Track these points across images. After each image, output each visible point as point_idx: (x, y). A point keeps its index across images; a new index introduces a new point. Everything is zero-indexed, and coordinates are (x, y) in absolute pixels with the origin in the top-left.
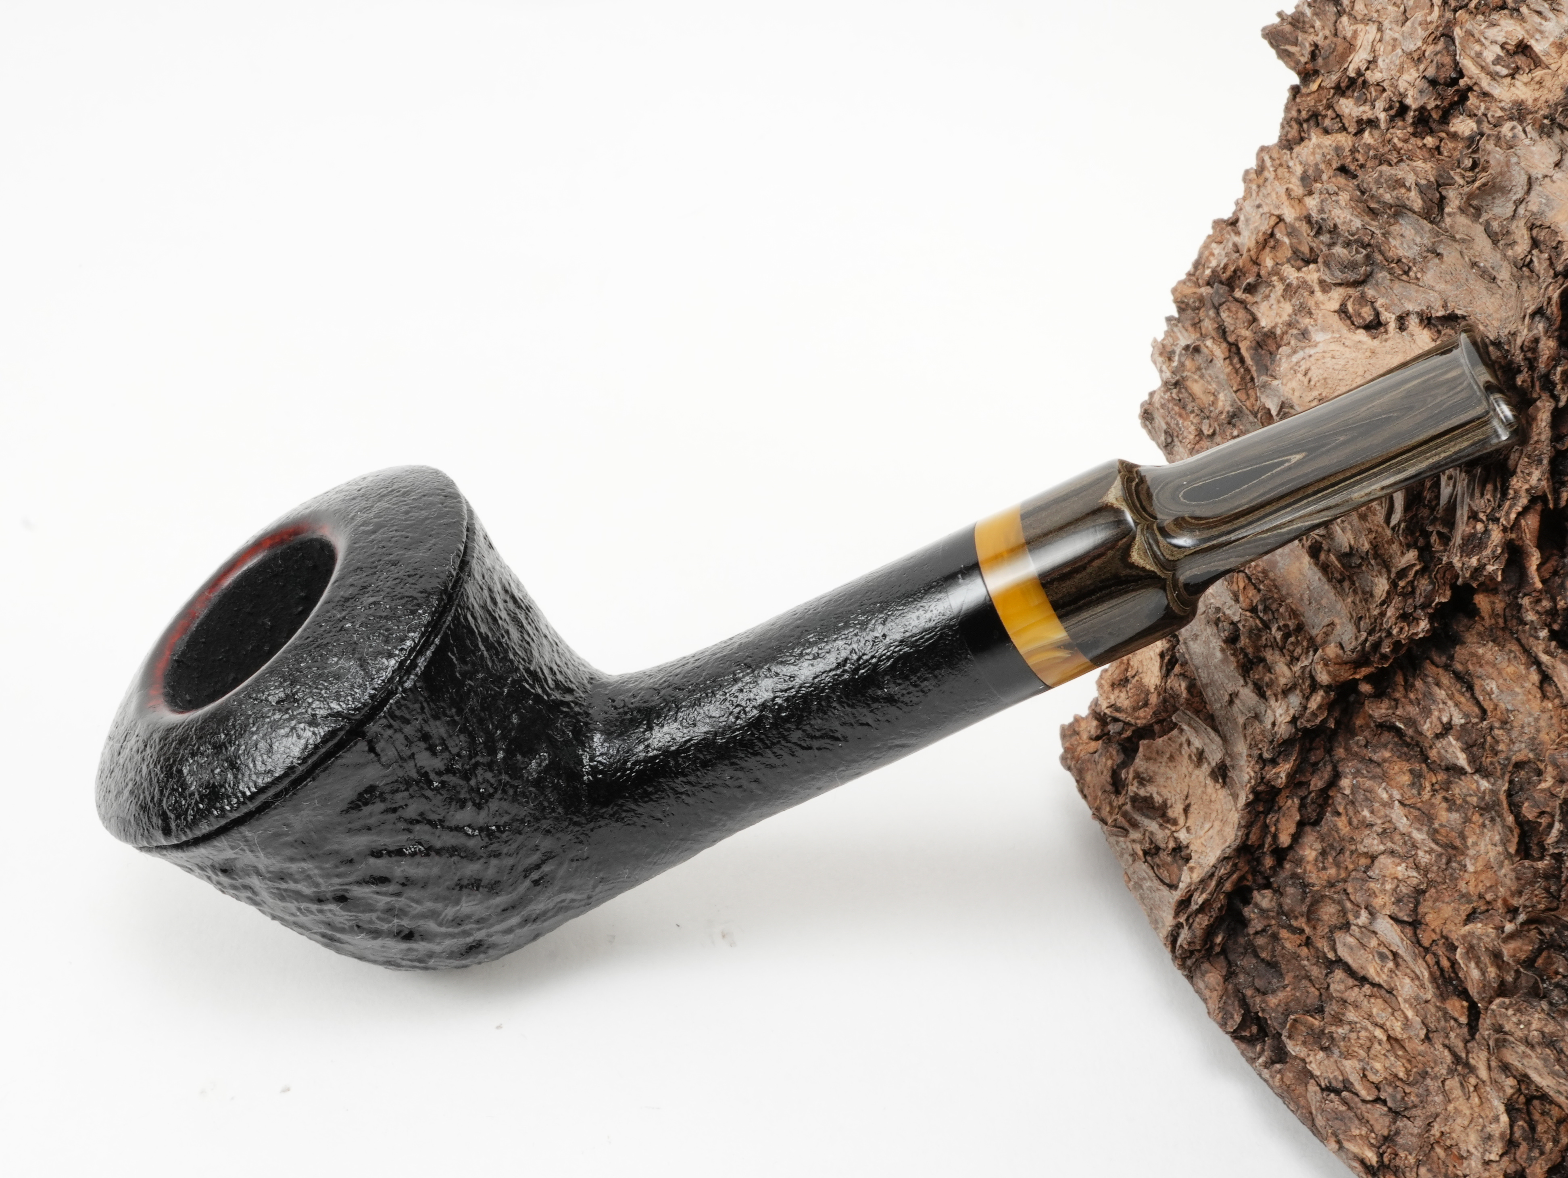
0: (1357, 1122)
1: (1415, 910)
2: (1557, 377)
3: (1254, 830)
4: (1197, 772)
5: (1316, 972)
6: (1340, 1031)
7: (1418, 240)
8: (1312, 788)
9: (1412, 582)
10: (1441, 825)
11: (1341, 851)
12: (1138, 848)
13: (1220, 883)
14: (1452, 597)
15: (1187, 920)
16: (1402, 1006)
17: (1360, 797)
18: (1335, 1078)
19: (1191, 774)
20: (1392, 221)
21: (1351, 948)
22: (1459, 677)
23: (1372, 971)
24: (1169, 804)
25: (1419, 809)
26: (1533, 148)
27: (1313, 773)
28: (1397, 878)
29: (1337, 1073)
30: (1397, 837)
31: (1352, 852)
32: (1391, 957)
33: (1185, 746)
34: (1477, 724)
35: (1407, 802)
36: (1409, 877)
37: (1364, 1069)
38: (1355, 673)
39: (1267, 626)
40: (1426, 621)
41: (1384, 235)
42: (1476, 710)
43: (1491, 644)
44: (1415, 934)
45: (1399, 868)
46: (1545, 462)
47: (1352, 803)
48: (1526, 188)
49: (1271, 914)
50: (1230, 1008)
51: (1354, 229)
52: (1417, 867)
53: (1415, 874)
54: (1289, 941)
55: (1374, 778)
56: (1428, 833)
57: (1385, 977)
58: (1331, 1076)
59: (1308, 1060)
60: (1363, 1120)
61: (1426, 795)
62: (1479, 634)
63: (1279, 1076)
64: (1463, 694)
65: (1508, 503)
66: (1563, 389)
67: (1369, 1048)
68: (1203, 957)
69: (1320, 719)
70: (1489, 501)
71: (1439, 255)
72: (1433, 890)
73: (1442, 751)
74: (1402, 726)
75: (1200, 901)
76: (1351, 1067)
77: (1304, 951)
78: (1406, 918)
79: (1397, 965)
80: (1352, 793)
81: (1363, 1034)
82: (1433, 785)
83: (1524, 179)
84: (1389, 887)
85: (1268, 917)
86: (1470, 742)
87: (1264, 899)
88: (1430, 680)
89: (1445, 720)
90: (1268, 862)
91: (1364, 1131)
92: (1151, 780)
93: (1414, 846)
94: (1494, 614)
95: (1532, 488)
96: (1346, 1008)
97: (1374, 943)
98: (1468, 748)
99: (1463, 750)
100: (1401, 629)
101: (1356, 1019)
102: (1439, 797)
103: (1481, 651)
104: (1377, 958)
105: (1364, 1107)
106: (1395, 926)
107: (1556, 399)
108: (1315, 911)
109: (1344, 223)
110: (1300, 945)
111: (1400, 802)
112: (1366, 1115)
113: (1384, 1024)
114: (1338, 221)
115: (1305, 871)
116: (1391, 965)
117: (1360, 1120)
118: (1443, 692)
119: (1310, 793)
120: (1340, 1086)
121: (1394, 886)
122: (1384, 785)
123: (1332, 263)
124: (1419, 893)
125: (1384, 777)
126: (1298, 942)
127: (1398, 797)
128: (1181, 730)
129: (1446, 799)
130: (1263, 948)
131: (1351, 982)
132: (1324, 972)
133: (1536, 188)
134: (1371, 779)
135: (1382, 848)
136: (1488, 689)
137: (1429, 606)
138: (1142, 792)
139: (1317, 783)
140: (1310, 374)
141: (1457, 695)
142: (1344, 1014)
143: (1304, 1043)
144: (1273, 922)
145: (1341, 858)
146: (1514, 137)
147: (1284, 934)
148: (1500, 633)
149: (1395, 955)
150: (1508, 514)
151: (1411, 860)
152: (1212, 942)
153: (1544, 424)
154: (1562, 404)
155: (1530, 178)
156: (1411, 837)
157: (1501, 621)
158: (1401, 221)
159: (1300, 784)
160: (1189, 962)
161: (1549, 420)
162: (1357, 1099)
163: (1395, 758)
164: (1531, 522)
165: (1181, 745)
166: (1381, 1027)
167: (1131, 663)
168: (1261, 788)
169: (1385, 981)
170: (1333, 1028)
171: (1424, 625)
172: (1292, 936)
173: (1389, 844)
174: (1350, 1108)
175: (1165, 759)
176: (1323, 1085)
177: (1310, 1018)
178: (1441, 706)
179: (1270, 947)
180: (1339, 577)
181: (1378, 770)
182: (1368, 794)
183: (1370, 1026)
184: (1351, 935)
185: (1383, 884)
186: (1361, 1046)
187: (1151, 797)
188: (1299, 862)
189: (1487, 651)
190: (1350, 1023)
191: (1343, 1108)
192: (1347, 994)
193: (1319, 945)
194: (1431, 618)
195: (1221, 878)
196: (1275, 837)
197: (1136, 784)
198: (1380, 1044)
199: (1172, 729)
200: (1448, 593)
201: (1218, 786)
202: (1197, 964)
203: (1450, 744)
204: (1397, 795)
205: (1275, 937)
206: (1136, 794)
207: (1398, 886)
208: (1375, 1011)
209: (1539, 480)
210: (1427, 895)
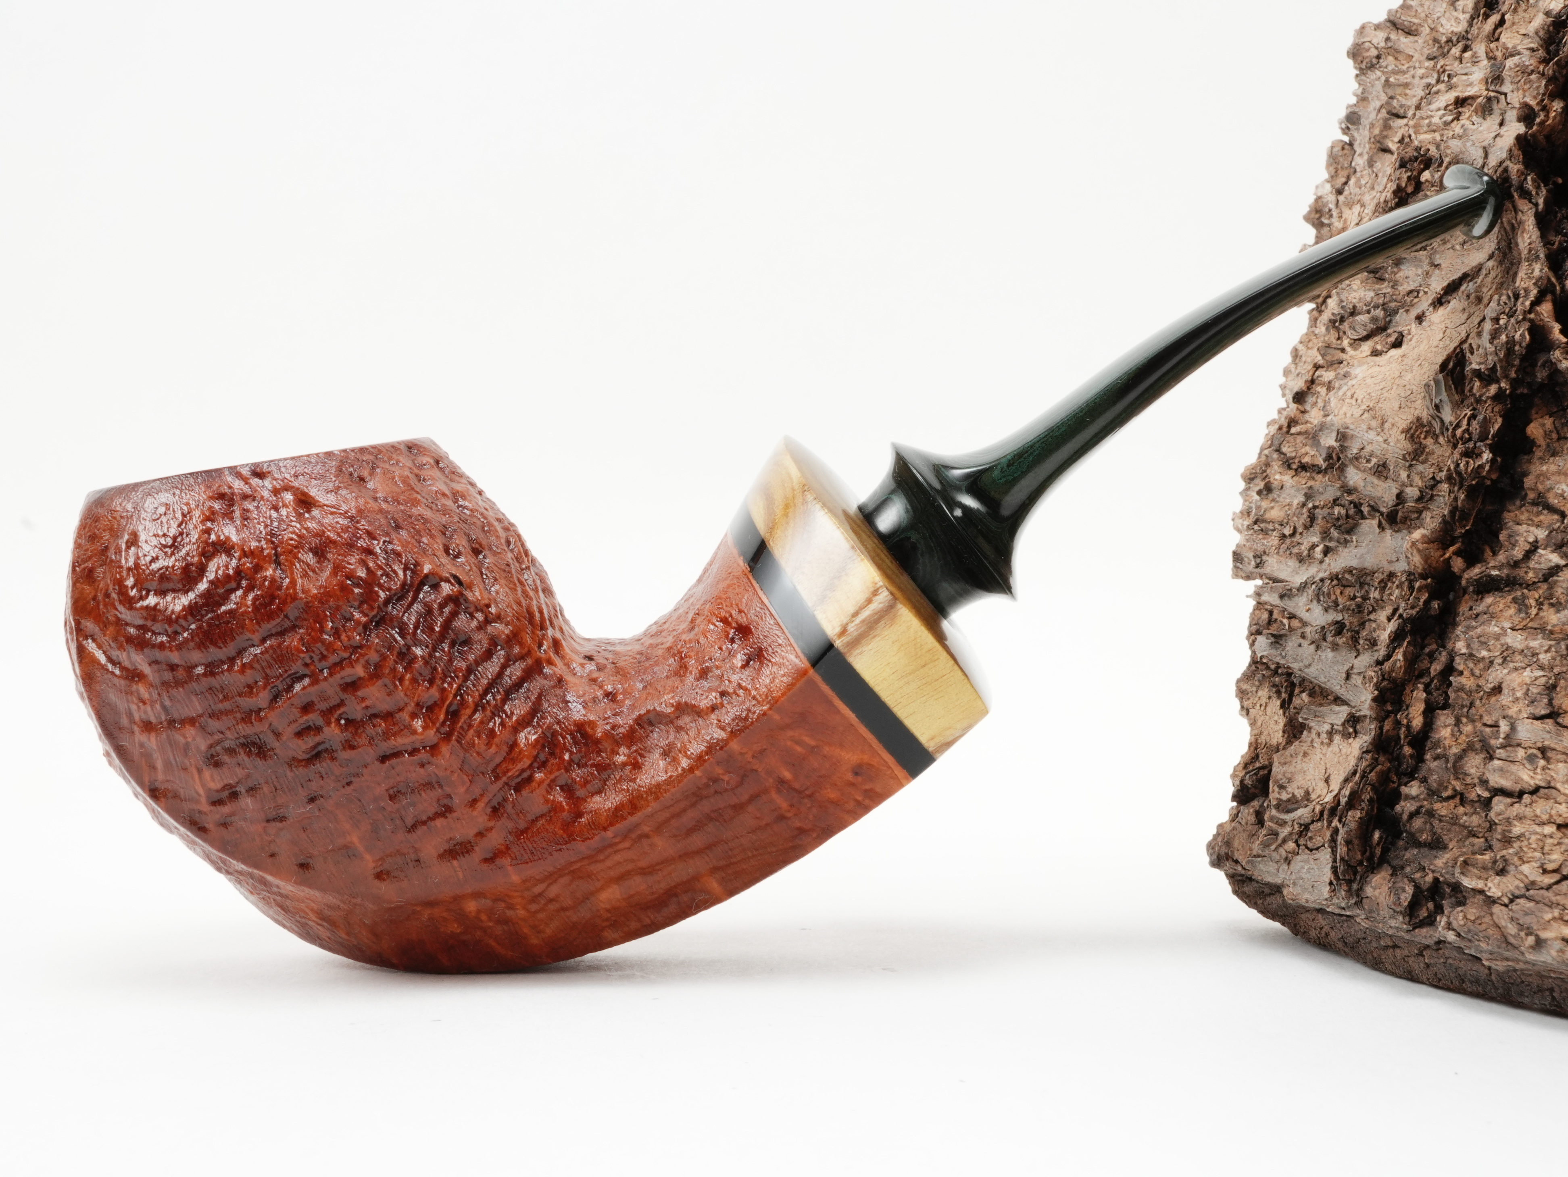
0: (1547, 909)
1: (1550, 703)
2: (1529, 184)
3: (1386, 722)
4: (1330, 749)
5: (1475, 821)
6: (1511, 851)
7: (1420, 271)
8: (1433, 673)
9: (1467, 430)
10: (1554, 626)
11: (1472, 705)
12: (1291, 845)
13: (1363, 777)
14: (1503, 421)
15: (1340, 821)
16: (1562, 789)
17: (1475, 645)
18: (1517, 887)
19: (1325, 755)
20: (1396, 270)
21: (1501, 769)
22: (1534, 503)
23: (1527, 777)
24: (1311, 790)
25: (1531, 628)
26: (1481, 129)
27: (1431, 663)
28: (1526, 684)
29: (1517, 882)
30: (1518, 657)
31: (1481, 699)
32: (1540, 755)
33: (1317, 740)
34: (1559, 527)
35: (1517, 627)
36: (1536, 679)
37: (1542, 866)
38: (1444, 554)
39: (1365, 598)
40: (1487, 451)
41: (1393, 287)
42: (1556, 517)
43: (1551, 459)
44: (1558, 724)
45: (1525, 674)
46: (1542, 256)
47: (1471, 655)
48: (1483, 155)
49: (1422, 797)
50: (1400, 884)
51: (1369, 299)
52: (1542, 668)
53: (1541, 673)
54: (1443, 809)
55: (1483, 623)
56: (1543, 638)
57: (1539, 777)
58: (1512, 888)
59: (1486, 889)
60: (1551, 905)
61: (1534, 611)
62: (1540, 458)
63: (1461, 914)
64: (1539, 514)
65: (1521, 300)
66: (1537, 194)
67: (1542, 848)
68: (1367, 871)
69: (1422, 600)
70: (1505, 303)
71: (1437, 266)
72: (1562, 682)
73: (1537, 566)
74: (1497, 573)
75: (1347, 793)
76: (1530, 871)
77: (1461, 810)
78: (1543, 712)
79: (1547, 760)
80: (1468, 646)
81: (1534, 838)
82: (1537, 601)
83: (1480, 153)
84: (1519, 694)
85: (1419, 800)
86: (1559, 542)
87: (1413, 789)
88: (1510, 524)
89: (1531, 540)
90: (1407, 750)
91: (1556, 913)
92: (1290, 780)
93: (1534, 654)
94: (1547, 434)
95: (1537, 281)
96: (1510, 824)
97: (1521, 753)
98: (1558, 547)
99: (1553, 552)
100: (1467, 463)
101: (1522, 831)
102: (1545, 607)
103: (1544, 468)
104: (1528, 765)
105: (1549, 894)
106: (1535, 722)
107: (1536, 205)
108: (1461, 767)
109: (1360, 299)
110: (1456, 806)
111: (1513, 629)
112: (1554, 899)
113: (1551, 816)
114: (1354, 301)
115: (1444, 747)
116: (1542, 763)
117: (1550, 907)
118: (1524, 526)
119: (1432, 680)
120: (1523, 891)
121: (1524, 691)
122: (1493, 623)
123: (1357, 327)
124: (1551, 688)
125: (1492, 616)
126: (1453, 805)
127: (1510, 625)
128: (1310, 729)
129: (1552, 605)
130: (1421, 831)
131: (1509, 800)
132: (1483, 815)
133: (1491, 151)
134: (1480, 625)
135: (1505, 671)
136: (1560, 491)
137: (1487, 438)
138: (1284, 796)
139: (1436, 667)
140: (1355, 396)
141: (1536, 520)
142: (1510, 831)
143: (1480, 878)
144: (1425, 803)
145: (1473, 711)
146: (1465, 130)
147: (1436, 806)
148: (1556, 445)
149: (1543, 750)
150: (1523, 303)
151: (1535, 665)
152: (1371, 847)
153: (1531, 227)
154: (1541, 207)
155: (1484, 148)
156: (1528, 648)
157: (1554, 436)
158: (1402, 267)
159: (1421, 675)
160: (1355, 886)
161: (1534, 222)
162: (1542, 892)
163: (1498, 599)
164: (1546, 309)
165: (1312, 741)
166: (1550, 822)
167: (1259, 741)
168: (1385, 683)
169: (1541, 780)
170: (1504, 852)
171: (1487, 456)
172: (1445, 804)
173: (1511, 665)
174: (1537, 902)
175: (1300, 757)
176: (1506, 901)
177: (1479, 857)
178: (1525, 534)
179: (1428, 826)
180: (1416, 515)
181: (1485, 616)
182: (1482, 639)
183: (1538, 829)
184: (1499, 759)
185: (1514, 694)
186: (1535, 850)
187: (1294, 795)
188: (1437, 744)
189: (1550, 467)
190: (1518, 838)
191: (1531, 905)
192: (1508, 812)
193: (1473, 796)
194: (1492, 449)
195: (1364, 772)
196: (1408, 727)
197: (1276, 789)
198: (1551, 837)
199: (1301, 733)
200: (1500, 420)
201: (1351, 740)
202: (1364, 880)
203: (1541, 556)
204: (1507, 625)
205: (1431, 814)
206: (1280, 800)
207: (1528, 690)
208: (1538, 812)
209: (1541, 271)
210: (1558, 689)
